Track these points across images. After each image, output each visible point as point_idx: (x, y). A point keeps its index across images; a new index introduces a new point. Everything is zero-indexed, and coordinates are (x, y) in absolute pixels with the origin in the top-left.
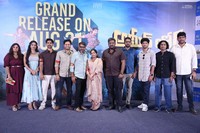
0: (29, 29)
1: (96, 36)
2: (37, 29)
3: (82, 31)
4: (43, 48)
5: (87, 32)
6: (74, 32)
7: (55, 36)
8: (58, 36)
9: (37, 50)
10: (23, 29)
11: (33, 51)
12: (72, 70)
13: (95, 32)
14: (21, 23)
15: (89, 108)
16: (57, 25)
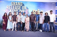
0: (9, 9)
1: (28, 11)
2: (12, 9)
4: (13, 14)
5: (25, 10)
7: (17, 11)
10: (8, 9)
12: (21, 20)
13: (28, 10)
14: (7, 7)
15: (25, 31)
16: (17, 8)
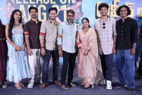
0: (17, 2)
1: (80, 7)
2: (25, 2)
3: (67, 3)
5: (71, 4)
6: (60, 4)
7: (42, 8)
8: (45, 9)
13: (78, 4)
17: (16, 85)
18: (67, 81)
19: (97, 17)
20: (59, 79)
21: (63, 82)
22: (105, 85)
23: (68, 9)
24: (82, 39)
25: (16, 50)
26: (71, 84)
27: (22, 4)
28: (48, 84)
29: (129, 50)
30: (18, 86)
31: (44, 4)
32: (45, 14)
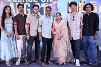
0: (8, 1)
1: (56, 5)
2: (14, 1)
3: (46, 2)
6: (41, 3)
7: (27, 6)
8: (29, 6)
9: (10, 14)
11: (8, 15)
12: (40, 31)
17: (7, 63)
18: (45, 60)
19: (68, 12)
20: (40, 58)
21: (42, 60)
22: (75, 63)
23: (47, 6)
24: (56, 28)
25: (8, 36)
26: (49, 62)
27: (12, 2)
28: (31, 62)
29: (93, 37)
30: (8, 64)
31: (28, 2)
32: (29, 10)
